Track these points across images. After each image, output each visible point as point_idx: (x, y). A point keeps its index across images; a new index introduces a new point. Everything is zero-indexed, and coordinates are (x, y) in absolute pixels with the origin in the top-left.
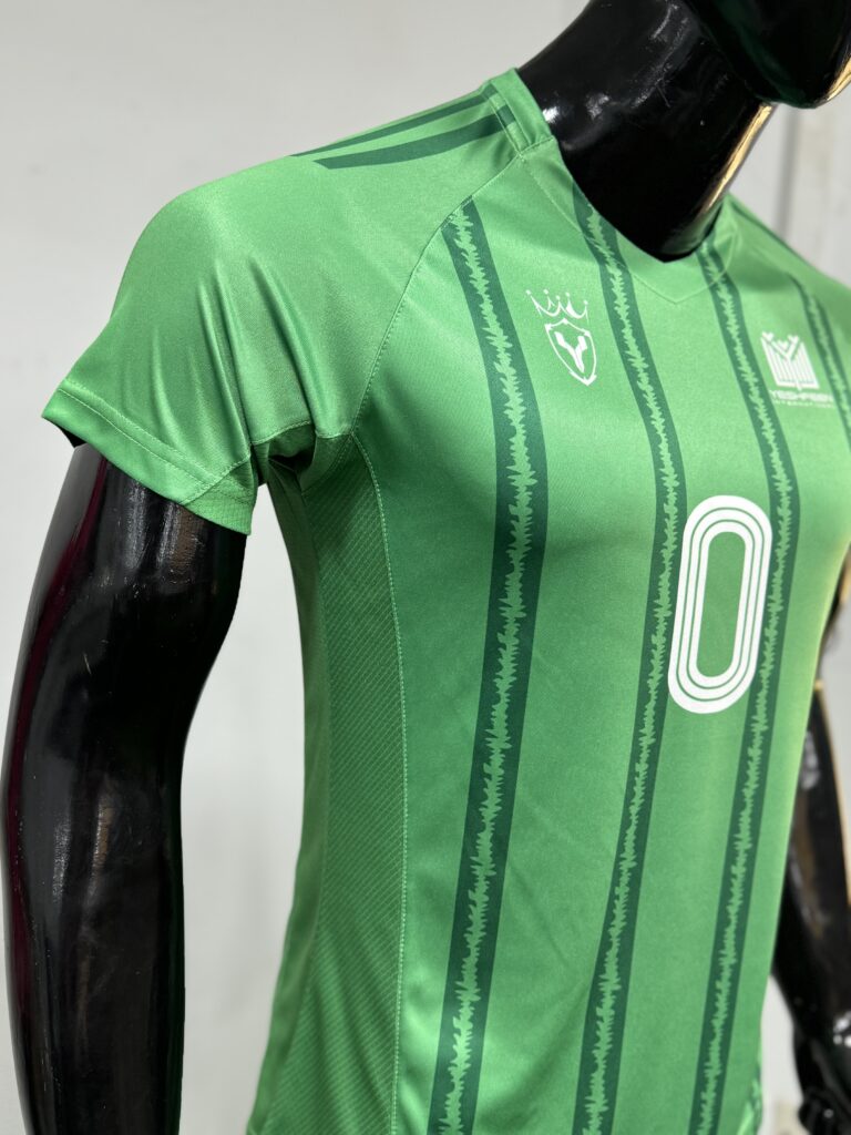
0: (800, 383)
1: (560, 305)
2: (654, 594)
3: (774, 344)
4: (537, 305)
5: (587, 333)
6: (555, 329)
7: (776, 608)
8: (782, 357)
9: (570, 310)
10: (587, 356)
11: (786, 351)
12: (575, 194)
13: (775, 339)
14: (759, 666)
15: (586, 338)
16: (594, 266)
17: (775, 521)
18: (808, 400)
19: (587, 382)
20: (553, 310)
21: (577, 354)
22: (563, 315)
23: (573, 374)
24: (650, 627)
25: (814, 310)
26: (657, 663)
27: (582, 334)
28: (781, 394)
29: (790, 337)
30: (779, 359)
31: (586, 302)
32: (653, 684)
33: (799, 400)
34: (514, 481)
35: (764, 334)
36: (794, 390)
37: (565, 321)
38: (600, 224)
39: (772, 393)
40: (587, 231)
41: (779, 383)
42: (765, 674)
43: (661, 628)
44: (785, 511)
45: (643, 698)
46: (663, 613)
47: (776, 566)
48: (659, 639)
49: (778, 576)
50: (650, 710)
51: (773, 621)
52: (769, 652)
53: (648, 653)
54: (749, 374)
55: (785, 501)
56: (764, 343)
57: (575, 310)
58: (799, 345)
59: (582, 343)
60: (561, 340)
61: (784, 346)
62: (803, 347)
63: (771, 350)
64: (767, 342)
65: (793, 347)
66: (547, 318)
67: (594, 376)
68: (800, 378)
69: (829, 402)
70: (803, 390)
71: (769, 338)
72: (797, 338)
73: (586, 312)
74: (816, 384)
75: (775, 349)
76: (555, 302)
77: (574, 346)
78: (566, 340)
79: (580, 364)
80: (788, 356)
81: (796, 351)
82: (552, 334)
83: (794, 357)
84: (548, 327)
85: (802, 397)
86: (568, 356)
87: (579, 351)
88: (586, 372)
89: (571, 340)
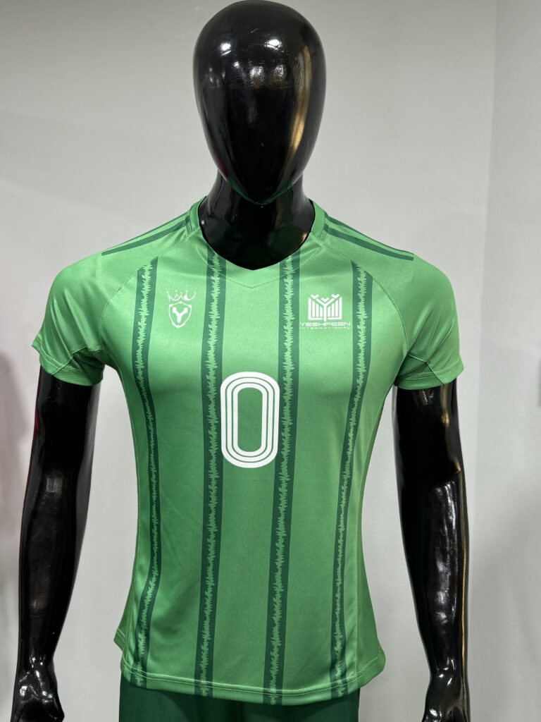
0: (328, 317)
1: (181, 296)
2: (206, 413)
3: (318, 300)
4: (170, 297)
5: (190, 306)
6: (174, 306)
7: (288, 422)
8: (320, 305)
9: (186, 298)
10: (185, 316)
11: (326, 303)
12: (208, 248)
13: (319, 298)
14: (281, 447)
15: (189, 308)
16: (204, 278)
18: (327, 326)
19: (178, 327)
20: (177, 298)
21: (179, 316)
22: (181, 299)
23: (173, 324)
24: (207, 426)
25: (362, 279)
26: (213, 441)
27: (187, 307)
28: (308, 324)
29: (333, 296)
30: (317, 305)
31: (195, 293)
32: (213, 451)
33: (322, 326)
34: (137, 366)
35: (312, 296)
36: (322, 322)
37: (181, 302)
38: (218, 258)
39: (301, 324)
40: (210, 262)
41: (310, 318)
42: (285, 453)
43: (214, 428)
44: (288, 378)
45: (207, 457)
46: (213, 421)
47: (285, 404)
48: (213, 432)
49: (287, 409)
50: (213, 462)
51: (287, 429)
52: (286, 443)
53: (207, 438)
54: (289, 316)
55: (289, 374)
56: (310, 300)
57: (188, 297)
58: (338, 299)
59: (186, 311)
60: (175, 310)
61: (325, 300)
62: (341, 299)
63: (314, 302)
64: (312, 299)
65: (332, 300)
66: (172, 302)
67: (184, 324)
68: (329, 315)
69: (346, 326)
70: (328, 321)
71: (314, 297)
72: (338, 295)
73: (193, 297)
74: (340, 318)
75: (316, 302)
76: (179, 295)
77: (180, 312)
78: (177, 310)
79: (179, 320)
80: (325, 306)
81: (334, 302)
82: (171, 308)
83: (330, 305)
84: (171, 306)
85: (325, 324)
86: (175, 317)
87: (182, 314)
89: (180, 310)
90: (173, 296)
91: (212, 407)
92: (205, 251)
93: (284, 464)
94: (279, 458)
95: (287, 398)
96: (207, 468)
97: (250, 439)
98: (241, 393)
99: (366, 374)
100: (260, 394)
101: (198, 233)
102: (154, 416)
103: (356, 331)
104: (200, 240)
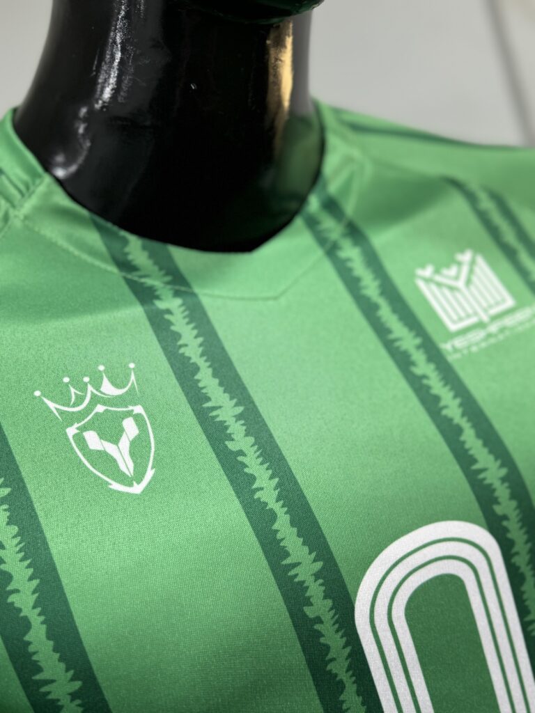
0: (485, 311)
1: (90, 388)
3: (438, 278)
4: (52, 405)
5: (138, 409)
6: (83, 429)
8: (452, 289)
9: (108, 389)
10: (138, 449)
11: (457, 278)
12: (100, 228)
13: (437, 271)
15: (138, 419)
16: (137, 311)
17: (496, 527)
18: (502, 330)
19: (137, 489)
20: (80, 400)
21: (121, 453)
22: (95, 400)
23: (116, 486)
25: (487, 204)
27: (129, 414)
28: (459, 343)
29: (460, 257)
30: (447, 292)
31: (132, 365)
33: (489, 336)
34: (49, 693)
35: (420, 272)
36: (480, 325)
37: (100, 408)
38: (144, 248)
39: (446, 347)
40: (125, 265)
41: (453, 327)
44: (506, 506)
54: (405, 338)
55: (502, 492)
56: (421, 285)
57: (116, 385)
58: (474, 261)
59: (130, 429)
60: (93, 441)
61: (452, 273)
62: (480, 260)
63: (434, 287)
64: (425, 280)
65: (465, 267)
66: (70, 419)
67: (150, 474)
68: (485, 304)
70: (492, 319)
71: (427, 274)
72: (469, 254)
73: (133, 377)
74: (511, 302)
75: (439, 285)
76: (83, 388)
77: (115, 440)
78: (102, 436)
79: (126, 465)
80: (461, 284)
81: (472, 271)
82: (80, 439)
83: (469, 280)
84: (71, 431)
85: (492, 329)
86: (105, 462)
87: (125, 443)
88: (139, 477)
89: (113, 435)
90: (64, 399)
92: (93, 237)
101: (48, 195)
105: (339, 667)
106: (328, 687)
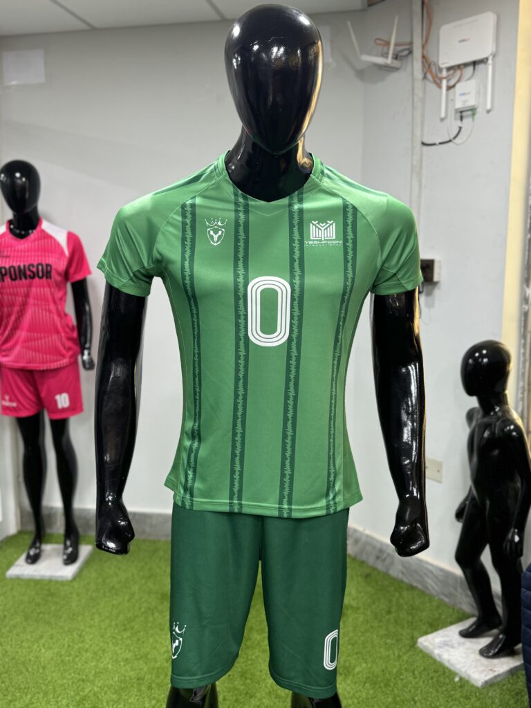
1: (216, 222)
2: (237, 306)
3: (317, 225)
4: (207, 223)
5: (223, 230)
6: (211, 230)
7: (296, 313)
8: (319, 229)
9: (219, 224)
10: (219, 237)
11: (323, 227)
12: (234, 187)
14: (291, 331)
15: (222, 232)
16: (233, 208)
18: (325, 244)
19: (215, 244)
20: (213, 224)
21: (216, 237)
22: (216, 225)
23: (212, 242)
24: (237, 316)
26: (242, 327)
27: (221, 230)
28: (310, 243)
29: (328, 222)
30: (317, 229)
31: (227, 220)
32: (242, 335)
33: (321, 244)
35: (313, 222)
36: (321, 240)
37: (216, 227)
38: (242, 194)
39: (306, 242)
41: (312, 238)
42: (294, 336)
43: (242, 317)
44: (297, 281)
45: (238, 339)
46: (242, 313)
47: (295, 300)
48: (242, 321)
49: (296, 303)
50: (242, 343)
51: (296, 318)
52: (295, 329)
53: (237, 325)
54: (297, 236)
55: (297, 278)
56: (311, 224)
57: (221, 223)
58: (332, 224)
59: (220, 233)
60: (212, 233)
61: (323, 225)
62: (334, 224)
63: (314, 227)
64: (313, 224)
65: (328, 225)
66: (209, 227)
67: (219, 242)
68: (326, 236)
69: (339, 243)
70: (325, 240)
71: (315, 223)
72: (332, 221)
73: (226, 223)
74: (334, 238)
75: (316, 227)
76: (214, 222)
77: (216, 234)
78: (214, 232)
79: (216, 239)
80: (323, 229)
81: (329, 226)
82: (209, 231)
83: (326, 228)
84: (208, 230)
85: (323, 242)
86: (212, 237)
87: (217, 235)
88: (217, 242)
89: (216, 232)
90: (210, 223)
91: (241, 302)
93: (294, 344)
94: (290, 339)
95: (296, 295)
96: (237, 347)
97: (269, 326)
98: (262, 292)
99: (353, 279)
100: (276, 292)
101: (225, 176)
102: (198, 310)
103: (345, 247)
104: (227, 181)
105: (241, 295)
106: (237, 298)
